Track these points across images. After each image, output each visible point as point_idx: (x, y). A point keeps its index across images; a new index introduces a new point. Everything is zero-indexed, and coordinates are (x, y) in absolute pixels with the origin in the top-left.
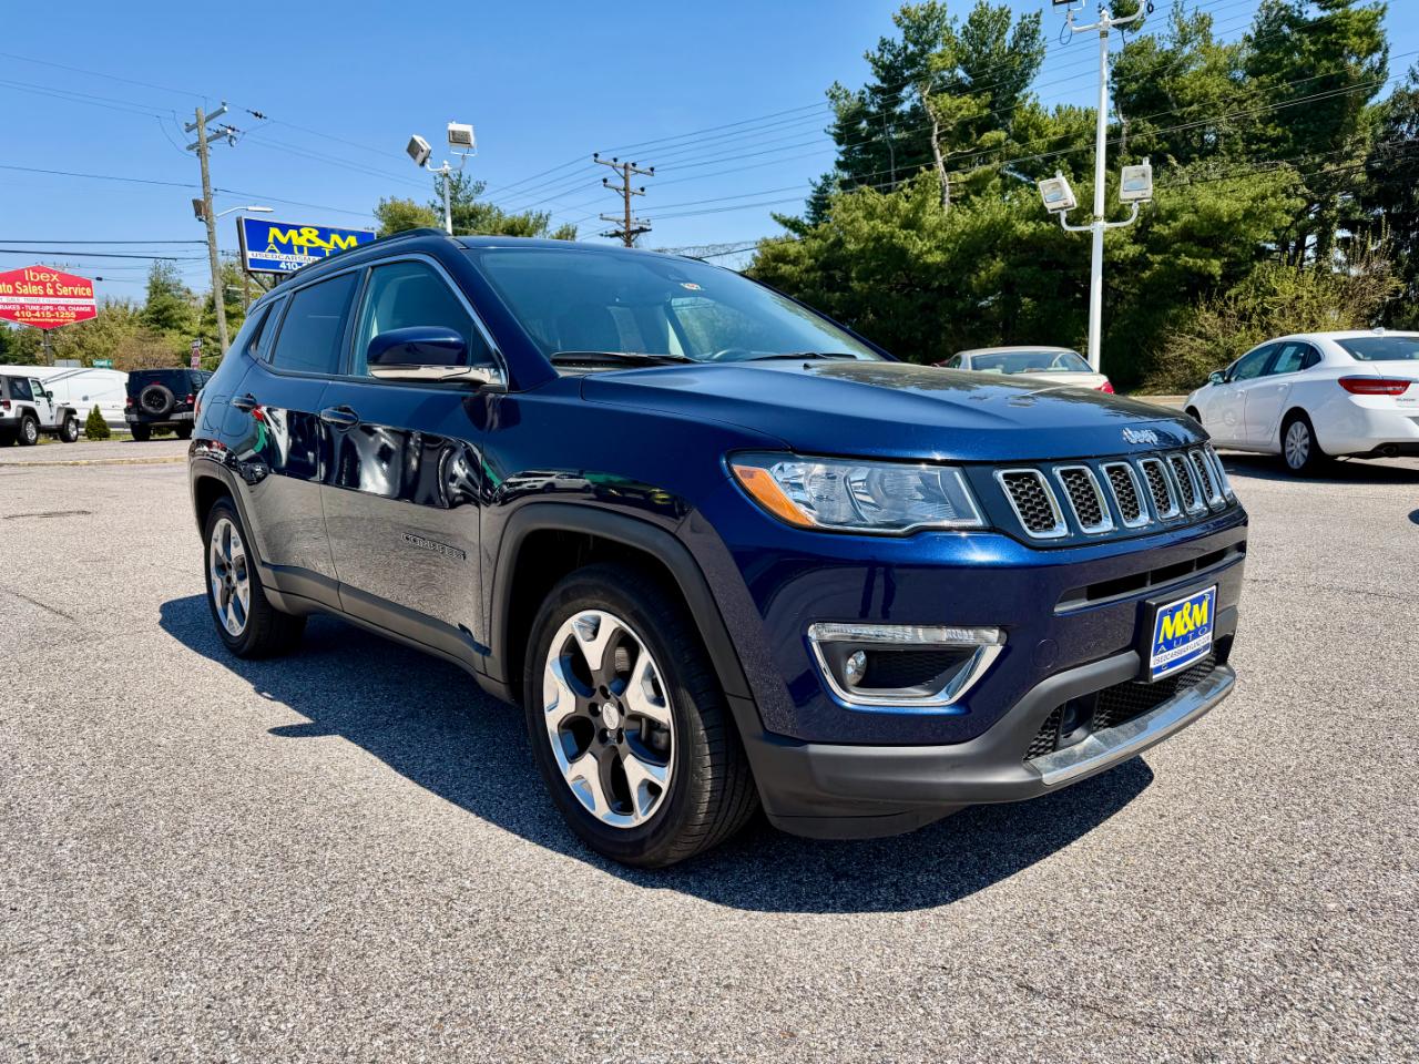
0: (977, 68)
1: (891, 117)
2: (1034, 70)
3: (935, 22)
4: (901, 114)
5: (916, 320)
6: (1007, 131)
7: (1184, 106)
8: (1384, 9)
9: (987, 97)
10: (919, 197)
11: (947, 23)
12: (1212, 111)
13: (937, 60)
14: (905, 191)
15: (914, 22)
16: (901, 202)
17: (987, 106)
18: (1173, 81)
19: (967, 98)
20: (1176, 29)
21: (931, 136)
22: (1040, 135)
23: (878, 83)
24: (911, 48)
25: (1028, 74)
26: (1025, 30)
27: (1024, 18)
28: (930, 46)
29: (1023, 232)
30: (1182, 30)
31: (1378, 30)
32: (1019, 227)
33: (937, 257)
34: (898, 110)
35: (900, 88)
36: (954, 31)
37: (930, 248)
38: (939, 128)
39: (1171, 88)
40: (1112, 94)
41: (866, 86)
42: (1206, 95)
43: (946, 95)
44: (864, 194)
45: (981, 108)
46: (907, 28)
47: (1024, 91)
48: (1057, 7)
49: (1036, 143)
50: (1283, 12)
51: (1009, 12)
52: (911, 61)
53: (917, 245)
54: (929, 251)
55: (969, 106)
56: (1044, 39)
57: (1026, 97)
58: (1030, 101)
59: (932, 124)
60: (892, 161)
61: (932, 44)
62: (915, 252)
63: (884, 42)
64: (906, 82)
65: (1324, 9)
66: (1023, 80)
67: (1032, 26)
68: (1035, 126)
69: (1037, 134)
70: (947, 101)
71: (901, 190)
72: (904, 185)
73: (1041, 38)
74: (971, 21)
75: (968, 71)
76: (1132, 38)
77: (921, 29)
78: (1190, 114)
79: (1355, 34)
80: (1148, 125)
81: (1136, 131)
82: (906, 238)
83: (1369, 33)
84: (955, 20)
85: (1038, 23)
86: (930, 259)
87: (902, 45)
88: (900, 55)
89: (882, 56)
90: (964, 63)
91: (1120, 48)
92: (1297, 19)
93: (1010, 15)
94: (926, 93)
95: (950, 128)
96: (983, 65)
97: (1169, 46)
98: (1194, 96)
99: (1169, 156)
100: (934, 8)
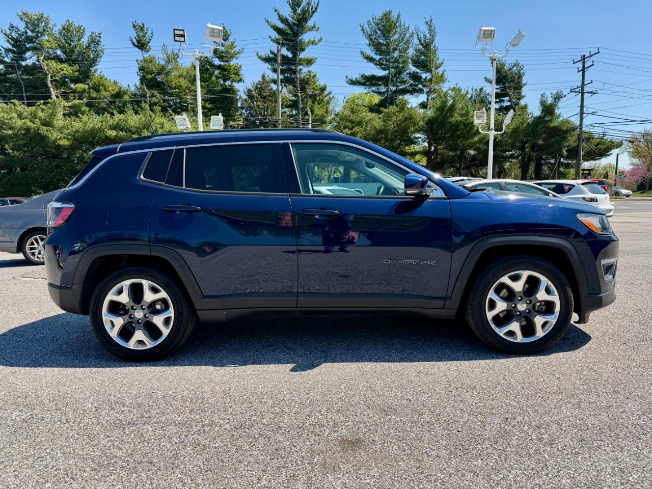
0: (69, 52)
1: (20, 66)
2: (99, 59)
3: (44, 23)
4: (26, 66)
5: (54, 173)
6: (88, 85)
7: (172, 89)
8: (241, 66)
9: (76, 67)
10: (51, 111)
11: (50, 25)
12: (184, 93)
13: (46, 43)
14: (41, 106)
15: (31, 20)
16: (39, 112)
17: (76, 71)
18: (167, 77)
19: (65, 65)
20: (165, 56)
21: (47, 80)
22: (106, 90)
23: (10, 47)
24: (30, 33)
25: (96, 60)
26: (94, 39)
27: (92, 33)
28: (41, 35)
29: (111, 135)
30: (168, 57)
31: (240, 74)
32: (108, 132)
33: (65, 142)
34: (23, 63)
35: (25, 53)
36: (54, 30)
37: (61, 138)
38: (51, 78)
39: (166, 80)
40: (140, 77)
41: (2, 47)
42: (181, 86)
43: (53, 62)
44: (15, 105)
45: (74, 71)
46: (27, 23)
47: (95, 68)
48: (175, 42)
49: (104, 93)
50: (206, 59)
51: (84, 29)
52: (30, 40)
53: (54, 135)
54: (60, 139)
55: (67, 70)
56: (104, 46)
57: (96, 71)
58: (98, 73)
59: (46, 75)
60: (23, 89)
61: (42, 34)
62: (53, 138)
63: (12, 26)
64: (28, 49)
65: (221, 61)
66: (93, 62)
67: (97, 38)
68: (103, 85)
69: (104, 89)
70: (53, 64)
71: (39, 105)
72: (41, 104)
73: (102, 45)
74: (64, 28)
75: (64, 52)
76: (146, 55)
77: (35, 26)
78: (175, 93)
79: (233, 74)
80: (158, 94)
81: (153, 96)
82: (47, 131)
83: (237, 74)
84: (55, 25)
85: (100, 37)
86: (62, 143)
87: (23, 30)
88: (23, 35)
89: (11, 33)
90: (62, 48)
91: (141, 58)
92: (211, 63)
93: (85, 30)
94: (42, 58)
95: (58, 78)
96: (72, 51)
97: (163, 62)
98: (176, 86)
99: (169, 109)
100: (42, 17)
